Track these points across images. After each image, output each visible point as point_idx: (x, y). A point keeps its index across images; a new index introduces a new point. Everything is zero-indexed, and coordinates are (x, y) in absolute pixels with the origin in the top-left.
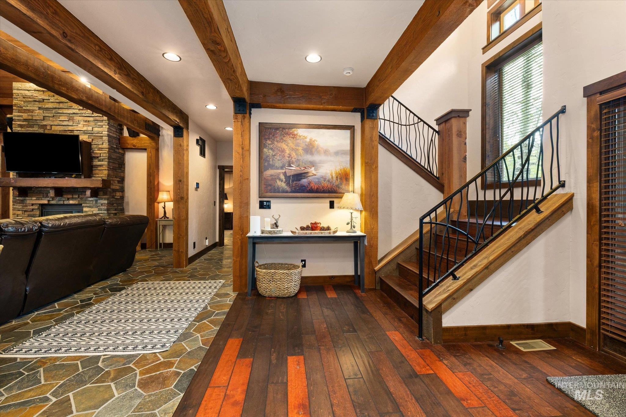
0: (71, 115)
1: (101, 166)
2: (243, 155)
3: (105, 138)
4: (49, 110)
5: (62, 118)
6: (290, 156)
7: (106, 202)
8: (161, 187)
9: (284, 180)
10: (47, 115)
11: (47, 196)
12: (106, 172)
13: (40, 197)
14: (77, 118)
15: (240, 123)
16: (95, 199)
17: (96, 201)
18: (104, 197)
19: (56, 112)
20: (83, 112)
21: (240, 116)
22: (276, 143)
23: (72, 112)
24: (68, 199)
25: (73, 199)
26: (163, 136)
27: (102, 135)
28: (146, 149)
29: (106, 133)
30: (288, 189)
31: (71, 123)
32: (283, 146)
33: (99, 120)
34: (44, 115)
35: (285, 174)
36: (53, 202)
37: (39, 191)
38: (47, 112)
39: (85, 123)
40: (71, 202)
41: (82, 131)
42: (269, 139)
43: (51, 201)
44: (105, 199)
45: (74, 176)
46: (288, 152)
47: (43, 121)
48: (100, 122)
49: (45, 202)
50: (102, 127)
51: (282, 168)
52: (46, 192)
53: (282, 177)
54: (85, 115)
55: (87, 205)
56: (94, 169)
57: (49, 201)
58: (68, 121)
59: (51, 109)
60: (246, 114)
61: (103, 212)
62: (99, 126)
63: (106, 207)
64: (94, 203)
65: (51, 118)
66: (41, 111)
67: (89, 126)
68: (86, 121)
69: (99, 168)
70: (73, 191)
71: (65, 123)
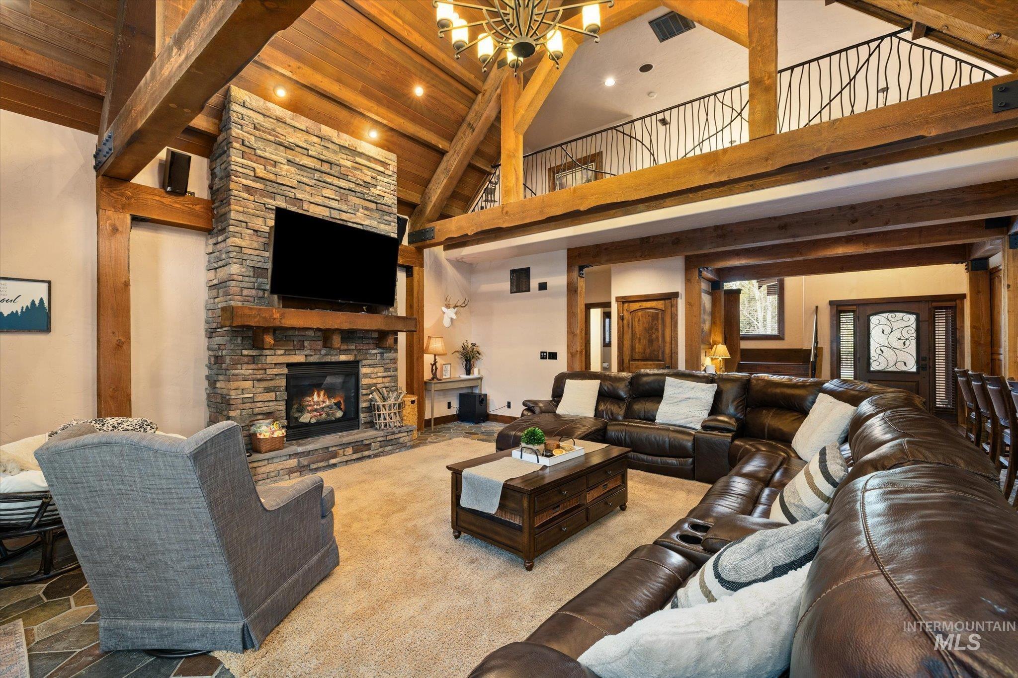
0: (342, 191)
4: (303, 171)
5: (327, 193)
10: (305, 180)
11: (302, 347)
13: (289, 348)
14: (354, 199)
19: (321, 179)
20: (365, 191)
23: (347, 187)
25: (347, 352)
28: (410, 267)
31: (344, 208)
33: (386, 210)
34: (299, 178)
36: (312, 359)
37: (286, 336)
38: (302, 173)
39: (366, 212)
40: (343, 358)
41: (362, 225)
43: (308, 357)
45: (365, 308)
47: (293, 190)
48: (386, 215)
49: (300, 358)
50: (389, 225)
52: (300, 338)
54: (369, 198)
55: (371, 362)
57: (306, 356)
58: (338, 201)
59: (309, 170)
62: (386, 222)
64: (379, 357)
65: (308, 188)
66: (292, 169)
67: (371, 218)
68: (367, 209)
71: (334, 204)
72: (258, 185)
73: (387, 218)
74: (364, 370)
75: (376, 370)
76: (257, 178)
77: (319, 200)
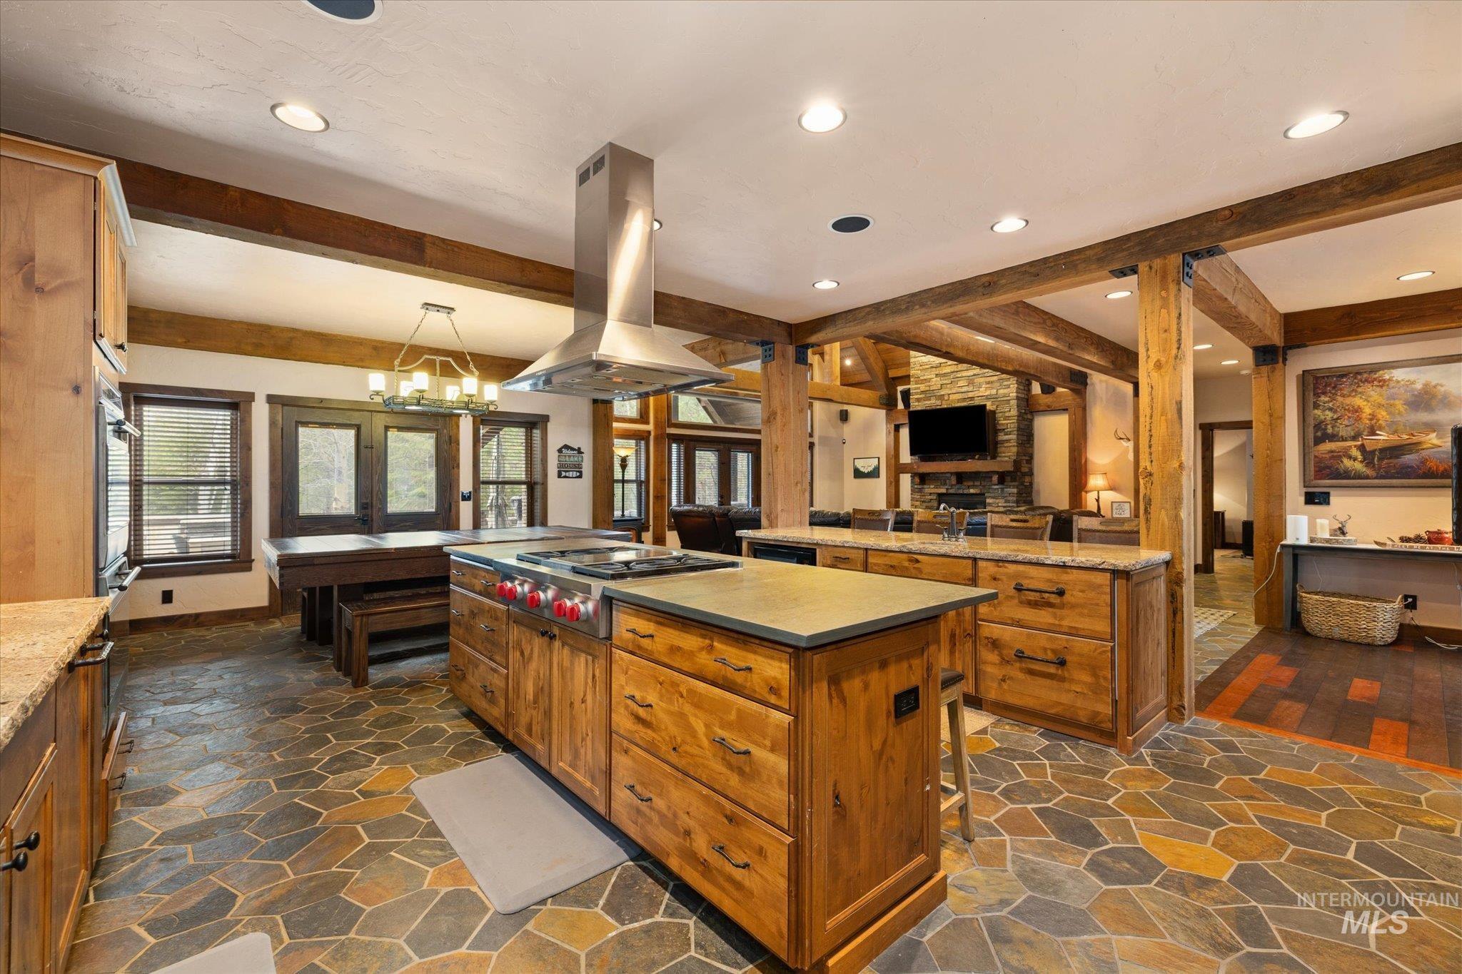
0: (967, 378)
1: (1008, 441)
2: (1271, 424)
3: (1014, 402)
5: (961, 384)
6: (1373, 417)
7: (1015, 490)
8: (1090, 467)
9: (1360, 457)
10: (945, 382)
11: (945, 484)
12: (1015, 449)
13: (938, 484)
14: (978, 380)
15: (1265, 379)
16: (1001, 486)
17: (1002, 489)
18: (1014, 483)
21: (1264, 369)
22: (1340, 399)
23: (972, 374)
24: (969, 487)
25: (974, 487)
26: (1092, 384)
27: (1008, 398)
28: (1067, 410)
29: (1015, 394)
30: (1369, 472)
31: (971, 389)
32: (1358, 401)
33: (1006, 381)
34: (941, 383)
35: (1362, 448)
36: (951, 491)
37: (936, 477)
39: (988, 386)
40: (972, 491)
41: (984, 396)
42: (1324, 393)
44: (1014, 487)
45: (977, 457)
46: (1367, 411)
47: (940, 391)
48: (1009, 384)
49: (943, 491)
50: (1009, 388)
51: (1354, 438)
52: (945, 478)
53: (1355, 453)
54: (988, 375)
55: (992, 495)
56: (999, 446)
57: (947, 489)
58: (968, 386)
60: (1277, 363)
61: (1011, 504)
62: (1005, 387)
63: (1015, 499)
64: (1000, 492)
65: (950, 386)
66: (938, 379)
67: (992, 388)
68: (988, 383)
69: (1006, 445)
70: (975, 476)
71: (965, 389)
72: (921, 396)
73: (1005, 383)
74: (988, 501)
75: (997, 501)
76: (922, 392)
77: (954, 391)
